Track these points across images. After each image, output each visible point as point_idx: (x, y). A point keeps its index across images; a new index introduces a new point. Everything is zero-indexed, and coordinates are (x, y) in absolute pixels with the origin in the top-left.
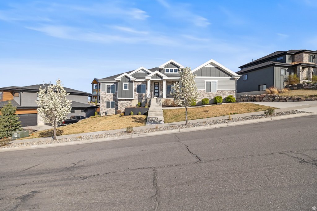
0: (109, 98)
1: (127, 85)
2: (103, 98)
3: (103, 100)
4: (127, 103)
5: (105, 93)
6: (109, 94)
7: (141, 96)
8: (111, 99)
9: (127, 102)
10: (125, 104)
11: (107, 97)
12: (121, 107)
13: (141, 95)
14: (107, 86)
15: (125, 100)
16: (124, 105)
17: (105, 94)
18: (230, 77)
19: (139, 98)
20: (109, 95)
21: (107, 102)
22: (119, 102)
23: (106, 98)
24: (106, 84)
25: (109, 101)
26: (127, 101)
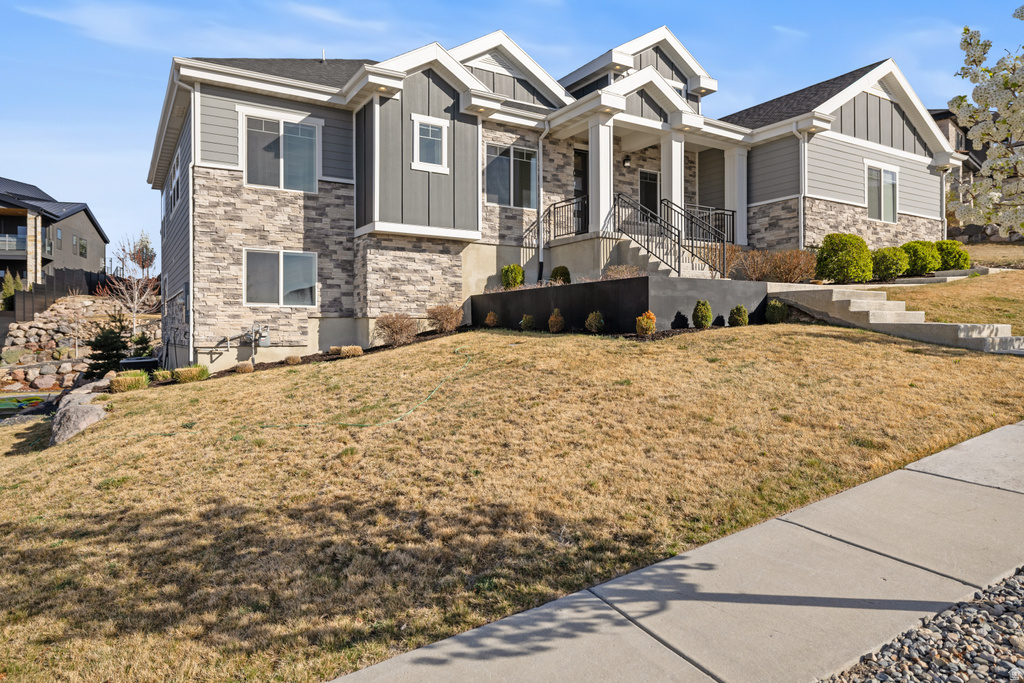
0: (272, 229)
1: (438, 131)
2: (218, 224)
3: (218, 240)
4: (428, 267)
5: (233, 184)
6: (267, 193)
7: (510, 223)
8: (284, 229)
9: (431, 262)
10: (415, 277)
11: (253, 216)
12: (387, 291)
13: (513, 217)
14: (252, 122)
15: (418, 243)
16: (409, 281)
17: (236, 192)
18: (928, 161)
19: (502, 237)
20: (269, 201)
21: (250, 255)
22: (371, 254)
23: (240, 225)
24: (245, 110)
25: (268, 248)
26: (426, 256)
